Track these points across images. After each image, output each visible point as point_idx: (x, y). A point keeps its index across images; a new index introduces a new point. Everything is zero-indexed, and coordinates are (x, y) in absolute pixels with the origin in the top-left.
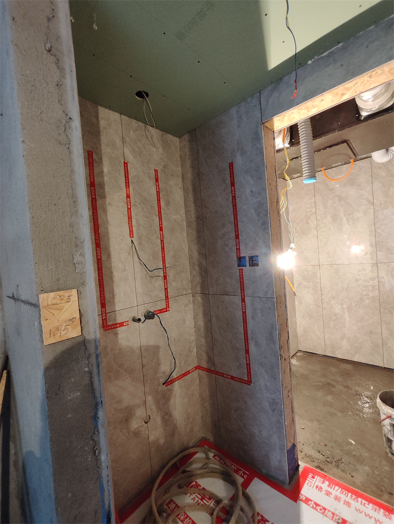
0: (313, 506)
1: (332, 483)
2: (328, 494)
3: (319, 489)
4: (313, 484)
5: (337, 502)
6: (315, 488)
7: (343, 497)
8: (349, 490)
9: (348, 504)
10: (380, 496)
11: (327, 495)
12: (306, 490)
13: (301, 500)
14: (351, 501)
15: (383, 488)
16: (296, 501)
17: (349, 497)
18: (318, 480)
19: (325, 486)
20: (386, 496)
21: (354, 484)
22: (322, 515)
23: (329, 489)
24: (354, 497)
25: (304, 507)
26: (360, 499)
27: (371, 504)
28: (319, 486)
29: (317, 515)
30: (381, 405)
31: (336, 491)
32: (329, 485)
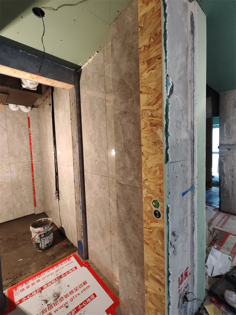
0: (25, 299)
3: (23, 291)
4: (18, 293)
5: (34, 285)
6: (20, 292)
8: (35, 276)
9: (39, 281)
11: (28, 288)
14: (39, 279)
17: (37, 278)
19: (25, 286)
22: (32, 297)
23: (27, 285)
24: (39, 276)
26: (42, 274)
27: (46, 271)
28: (22, 289)
31: (31, 282)
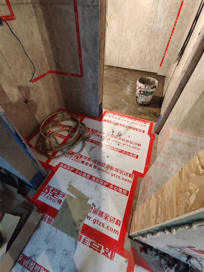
1: (114, 114)
2: (113, 117)
5: (115, 119)
7: (118, 117)
8: (120, 115)
9: (119, 119)
10: (130, 115)
12: (105, 118)
13: (103, 121)
14: (120, 118)
15: (131, 113)
16: (101, 121)
17: (120, 117)
18: (109, 114)
19: (112, 115)
20: (132, 115)
21: (122, 113)
24: (121, 116)
25: (104, 122)
26: (123, 117)
27: (127, 118)
29: (109, 123)
30: (139, 83)
31: (116, 116)
32: (113, 115)
